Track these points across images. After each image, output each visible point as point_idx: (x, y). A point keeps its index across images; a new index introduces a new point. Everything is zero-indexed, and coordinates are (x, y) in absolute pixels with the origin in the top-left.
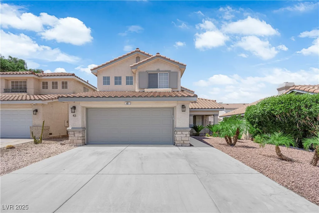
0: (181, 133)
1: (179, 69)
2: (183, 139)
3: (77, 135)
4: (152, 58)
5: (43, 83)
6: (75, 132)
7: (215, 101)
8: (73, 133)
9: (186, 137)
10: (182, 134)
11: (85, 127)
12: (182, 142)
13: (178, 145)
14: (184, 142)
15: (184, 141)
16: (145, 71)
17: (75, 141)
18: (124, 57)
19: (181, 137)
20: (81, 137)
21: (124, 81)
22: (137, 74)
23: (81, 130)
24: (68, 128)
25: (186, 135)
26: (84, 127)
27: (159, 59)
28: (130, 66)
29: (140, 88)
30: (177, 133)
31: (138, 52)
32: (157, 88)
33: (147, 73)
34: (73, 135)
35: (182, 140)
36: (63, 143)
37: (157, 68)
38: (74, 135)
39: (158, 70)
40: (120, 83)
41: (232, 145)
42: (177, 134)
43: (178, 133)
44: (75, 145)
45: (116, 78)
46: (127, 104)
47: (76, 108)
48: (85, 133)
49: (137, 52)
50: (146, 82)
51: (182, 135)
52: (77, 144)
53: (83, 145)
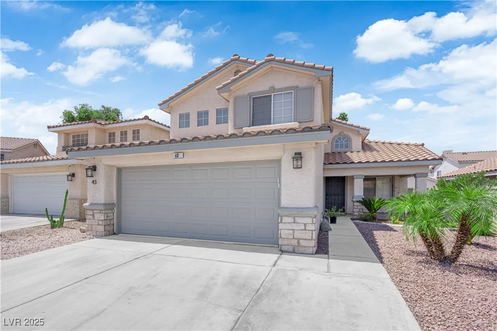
0: (291, 220)
1: (317, 81)
2: (298, 235)
3: (97, 216)
4: (258, 66)
5: (110, 134)
6: (95, 211)
7: (423, 145)
8: (92, 214)
9: (305, 230)
10: (294, 222)
11: (115, 203)
12: (295, 242)
13: (284, 248)
14: (298, 242)
15: (299, 240)
16: (247, 94)
17: (93, 229)
18: (211, 74)
19: (293, 230)
20: (102, 220)
21: (212, 118)
22: (231, 100)
23: (102, 207)
24: (84, 204)
25: (305, 225)
26: (112, 202)
27: (273, 65)
28: (217, 87)
29: (235, 126)
30: (281, 220)
31: (236, 62)
32: (270, 123)
33: (250, 97)
34: (91, 217)
35: (294, 238)
36: (84, 229)
37: (270, 85)
38: (94, 216)
39: (273, 89)
40: (206, 123)
41: (446, 260)
42: (281, 222)
43: (285, 219)
44: (95, 234)
45: (200, 114)
46: (177, 156)
47: (97, 169)
48: (115, 213)
49: (233, 62)
50: (247, 115)
51: (295, 226)
52: (98, 233)
53: (106, 235)
